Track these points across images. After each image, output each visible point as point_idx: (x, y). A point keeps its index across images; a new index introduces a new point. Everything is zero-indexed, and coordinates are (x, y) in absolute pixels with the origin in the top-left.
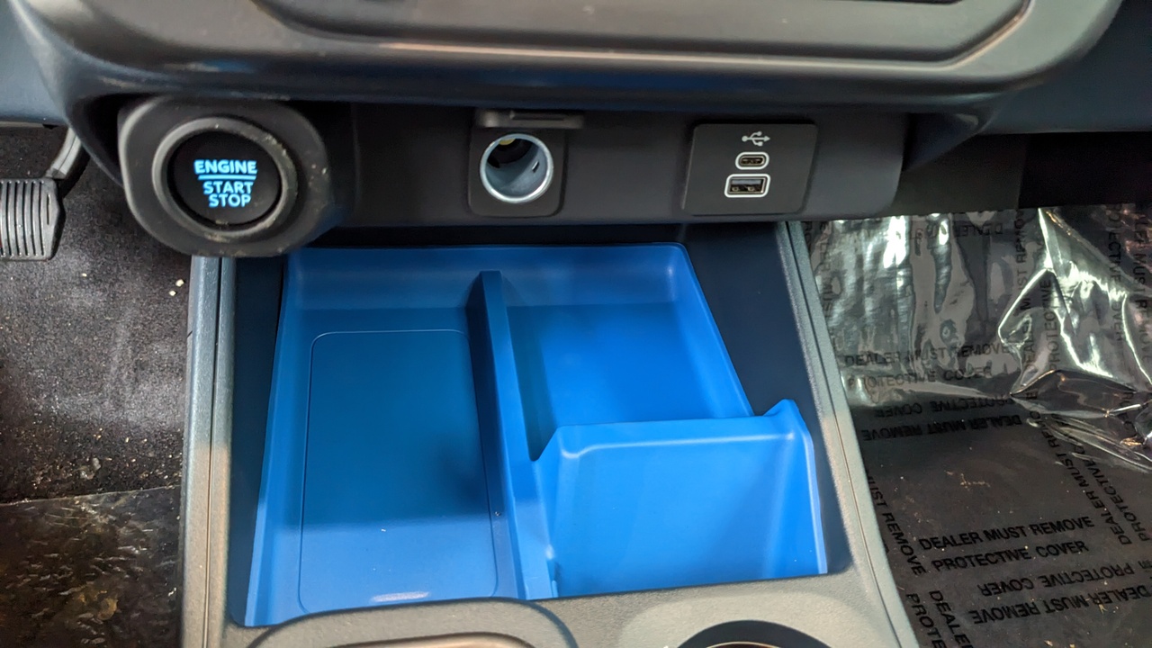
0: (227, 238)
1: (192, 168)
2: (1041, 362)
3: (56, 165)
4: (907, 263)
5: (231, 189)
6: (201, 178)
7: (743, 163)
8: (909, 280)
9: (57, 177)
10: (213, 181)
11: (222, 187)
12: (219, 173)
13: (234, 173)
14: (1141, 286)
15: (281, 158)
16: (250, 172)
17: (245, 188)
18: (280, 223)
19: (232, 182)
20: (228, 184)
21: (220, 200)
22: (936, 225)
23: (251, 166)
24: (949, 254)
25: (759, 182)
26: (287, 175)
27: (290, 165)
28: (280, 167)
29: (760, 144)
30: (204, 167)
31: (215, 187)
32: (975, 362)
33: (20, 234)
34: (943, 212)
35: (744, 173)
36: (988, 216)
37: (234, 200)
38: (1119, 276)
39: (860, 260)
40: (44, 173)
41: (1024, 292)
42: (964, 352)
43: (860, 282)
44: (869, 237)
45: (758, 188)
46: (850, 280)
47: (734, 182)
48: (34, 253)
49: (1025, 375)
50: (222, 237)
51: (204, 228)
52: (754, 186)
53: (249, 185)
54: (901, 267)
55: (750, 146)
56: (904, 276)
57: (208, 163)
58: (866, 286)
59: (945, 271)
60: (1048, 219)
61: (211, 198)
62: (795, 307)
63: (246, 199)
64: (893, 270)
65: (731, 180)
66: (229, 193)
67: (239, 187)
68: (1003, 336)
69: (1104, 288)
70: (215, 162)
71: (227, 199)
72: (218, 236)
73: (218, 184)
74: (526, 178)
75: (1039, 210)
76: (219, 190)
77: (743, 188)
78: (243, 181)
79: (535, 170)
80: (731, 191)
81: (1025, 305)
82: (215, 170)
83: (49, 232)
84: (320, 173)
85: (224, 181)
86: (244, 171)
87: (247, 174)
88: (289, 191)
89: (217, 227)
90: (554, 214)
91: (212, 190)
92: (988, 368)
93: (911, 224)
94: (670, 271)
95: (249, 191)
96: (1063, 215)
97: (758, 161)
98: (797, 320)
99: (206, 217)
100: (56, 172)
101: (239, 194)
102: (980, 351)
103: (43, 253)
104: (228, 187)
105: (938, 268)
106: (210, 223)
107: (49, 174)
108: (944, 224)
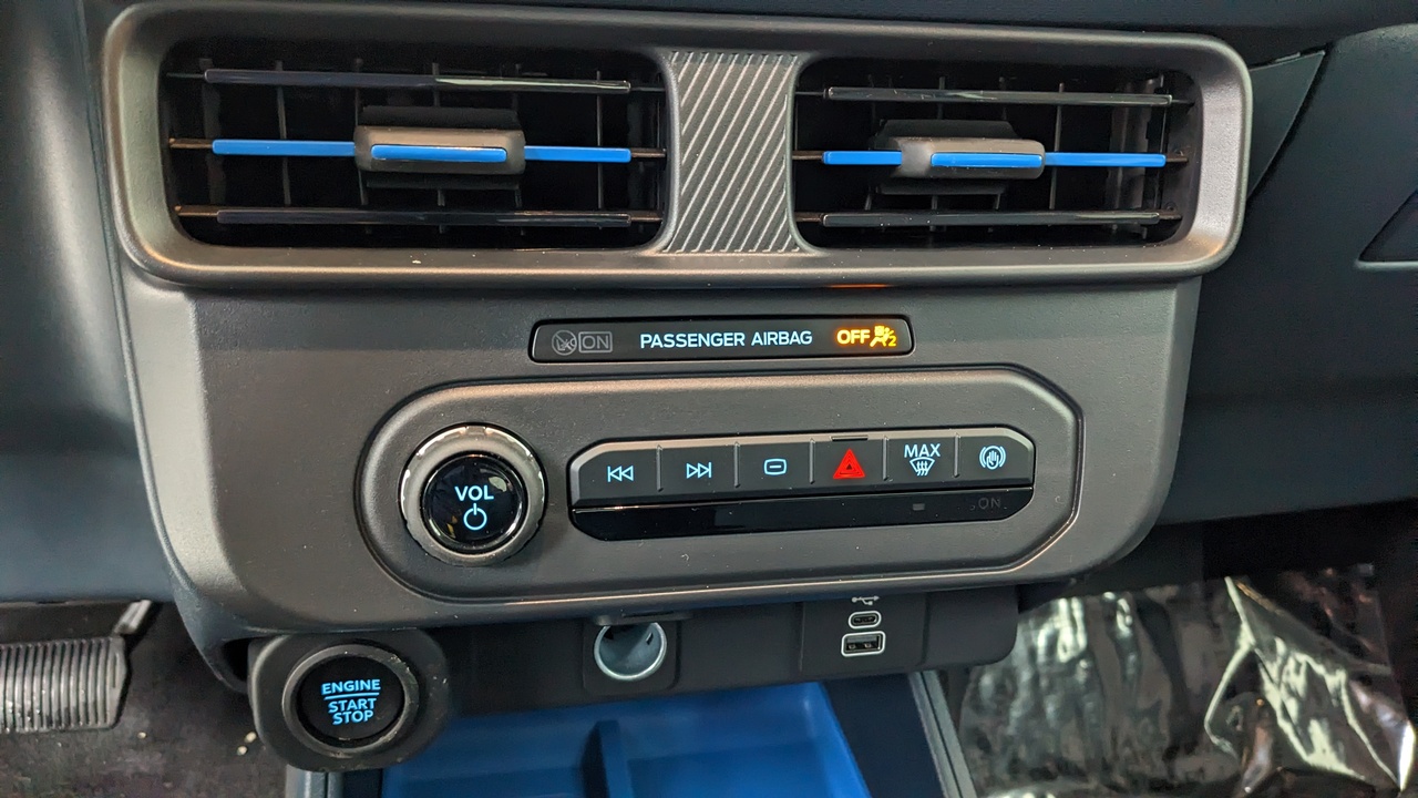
0: (349, 754)
1: (320, 690)
2: (1262, 757)
3: (125, 619)
4: (1088, 653)
5: (355, 706)
6: (327, 698)
7: (855, 622)
8: (1093, 671)
9: (128, 632)
10: (337, 700)
11: (346, 705)
12: (344, 692)
13: (359, 692)
14: (1359, 662)
15: (405, 675)
16: (374, 688)
17: (368, 704)
18: (400, 736)
19: (356, 699)
20: (352, 701)
21: (343, 717)
22: (1113, 608)
23: (375, 684)
24: (1135, 638)
25: (875, 639)
26: (410, 691)
27: (413, 682)
28: (403, 683)
29: (870, 603)
30: (331, 689)
31: (339, 706)
32: (1185, 766)
33: (82, 699)
34: (1119, 592)
35: (859, 633)
36: (1170, 591)
37: (357, 716)
38: (1332, 651)
39: (1032, 652)
40: (111, 627)
41: (1227, 677)
42: (1170, 754)
43: (1036, 679)
44: (1039, 626)
45: (875, 645)
46: (1025, 676)
47: (849, 641)
48: (97, 721)
49: (1247, 775)
50: (346, 754)
51: (328, 747)
52: (872, 643)
53: (372, 700)
54: (1082, 656)
55: (861, 606)
56: (1086, 670)
57: (334, 685)
58: (1044, 683)
59: (1132, 658)
60: (1240, 592)
61: (335, 716)
62: (935, 757)
63: (368, 715)
64: (1073, 662)
65: (846, 639)
66: (352, 710)
67: (362, 703)
68: (1214, 733)
69: (1319, 669)
70: (341, 683)
71: (350, 716)
72: (341, 754)
73: (343, 702)
74: (640, 651)
75: (1228, 581)
76: (343, 709)
77: (860, 646)
78: (366, 698)
79: (649, 642)
80: (847, 649)
81: (1231, 692)
82: (341, 690)
83: (114, 695)
84: (441, 683)
85: (349, 699)
86: (368, 687)
87: (371, 691)
88: (411, 705)
89: (338, 744)
90: (672, 686)
91: (337, 708)
92: (1201, 771)
93: (1086, 609)
94: (807, 705)
95: (372, 706)
96: (1255, 585)
97: (870, 620)
98: (939, 771)
99: (330, 735)
100: (125, 627)
101: (363, 710)
102: (1190, 749)
103: (105, 721)
104: (352, 704)
105: (1122, 657)
106: (333, 741)
107: (117, 629)
108: (1123, 603)
